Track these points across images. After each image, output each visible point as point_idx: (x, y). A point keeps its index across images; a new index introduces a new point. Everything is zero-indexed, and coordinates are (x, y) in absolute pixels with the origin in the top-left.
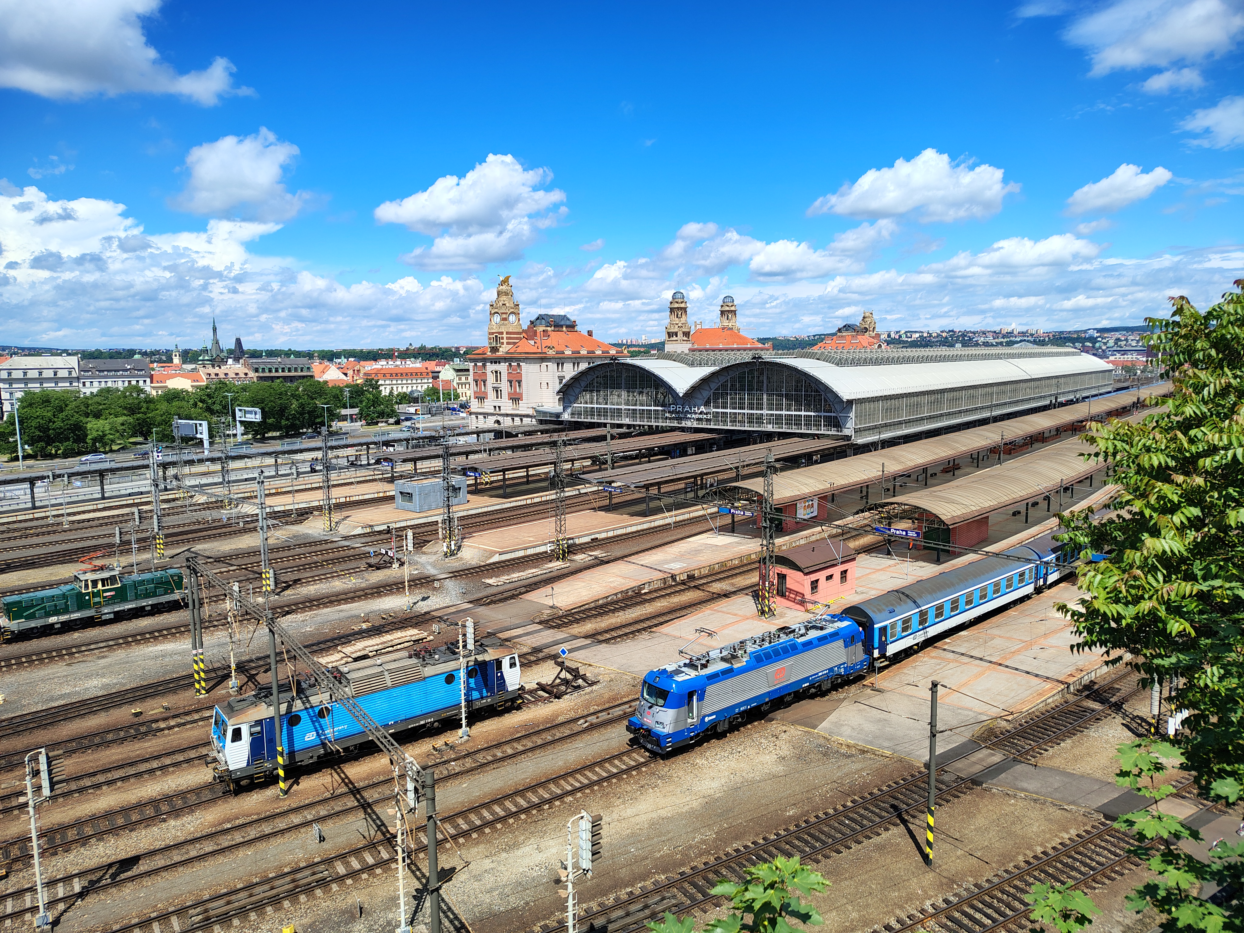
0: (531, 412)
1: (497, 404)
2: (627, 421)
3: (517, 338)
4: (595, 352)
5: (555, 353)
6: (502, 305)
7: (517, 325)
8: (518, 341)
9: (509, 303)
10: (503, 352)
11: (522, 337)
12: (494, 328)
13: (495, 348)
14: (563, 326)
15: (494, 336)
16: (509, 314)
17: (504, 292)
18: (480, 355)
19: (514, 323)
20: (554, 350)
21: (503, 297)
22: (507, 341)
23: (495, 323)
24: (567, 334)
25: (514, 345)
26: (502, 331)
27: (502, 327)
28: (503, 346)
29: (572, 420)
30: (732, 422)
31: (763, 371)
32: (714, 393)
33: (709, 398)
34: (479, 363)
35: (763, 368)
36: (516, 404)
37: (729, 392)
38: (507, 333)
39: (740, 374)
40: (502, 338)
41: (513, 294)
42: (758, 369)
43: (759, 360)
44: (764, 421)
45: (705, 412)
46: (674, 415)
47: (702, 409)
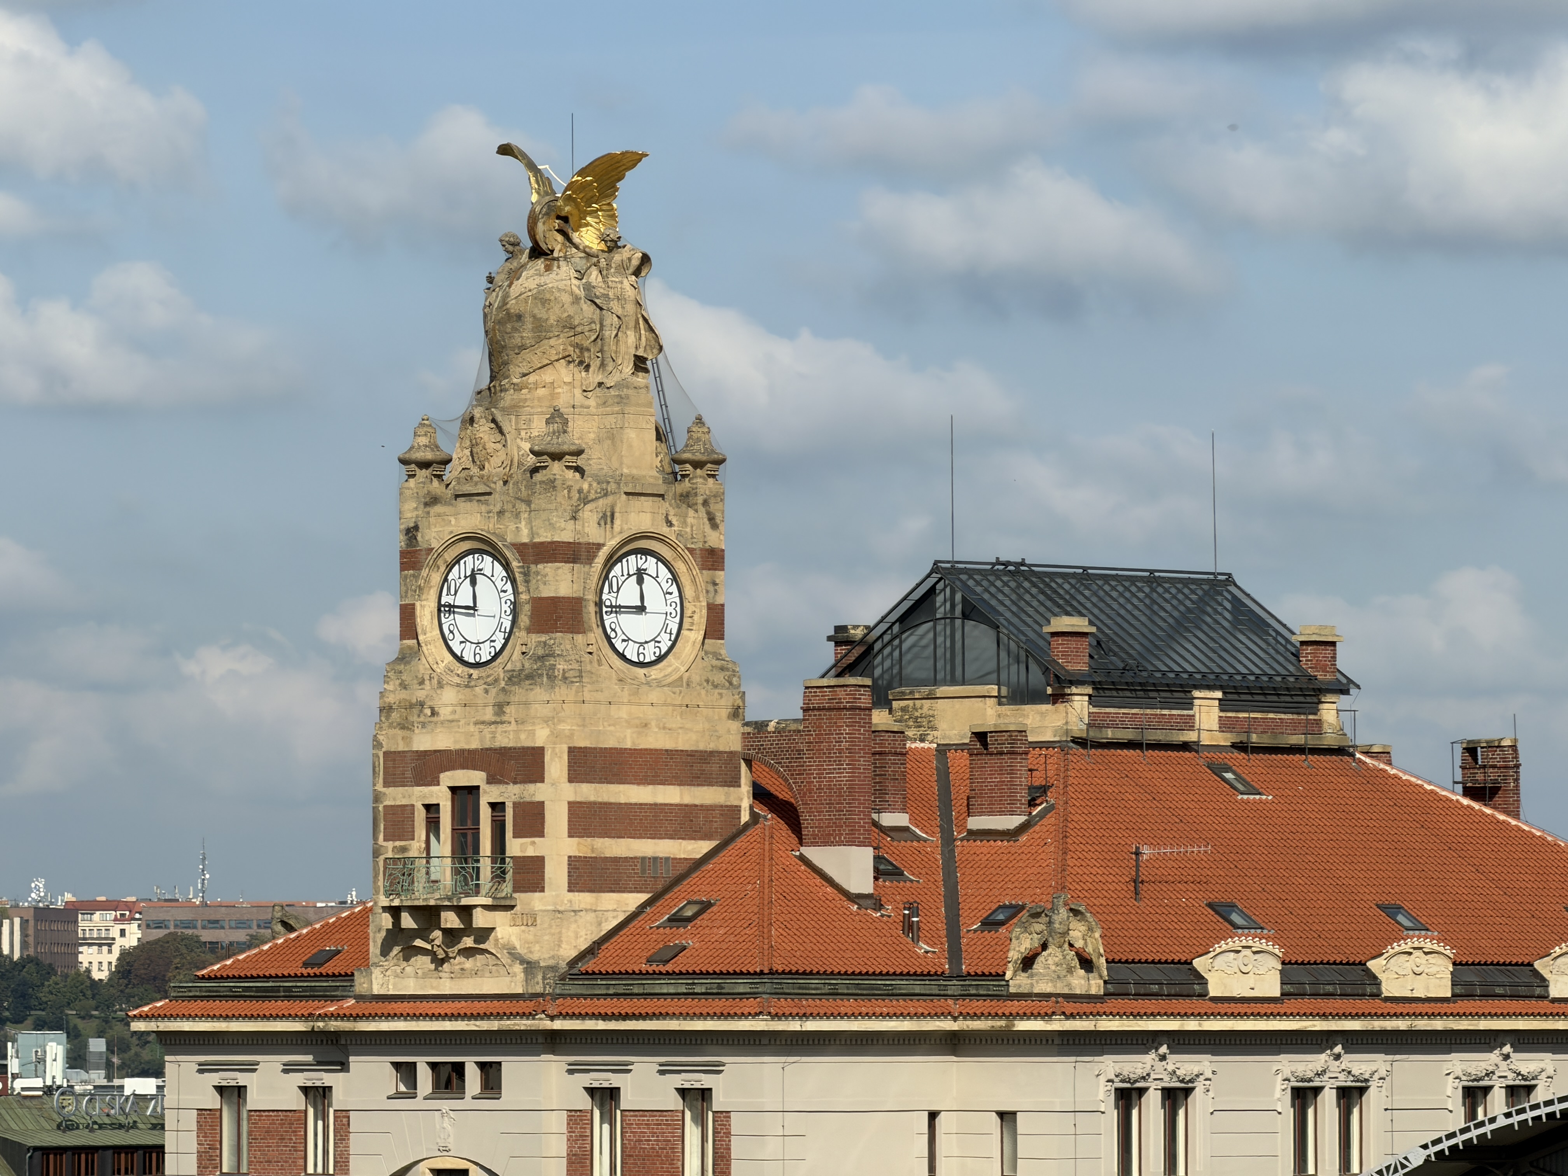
3: (686, 822)
4: (1543, 982)
5: (1096, 986)
6: (557, 457)
7: (696, 678)
8: (700, 848)
9: (612, 436)
10: (530, 967)
11: (737, 809)
12: (445, 712)
13: (450, 920)
14: (1196, 693)
15: (440, 795)
16: (612, 560)
17: (568, 325)
18: (289, 994)
19: (660, 658)
20: (1095, 946)
21: (548, 376)
22: (575, 853)
23: (460, 659)
24: (1229, 776)
25: (643, 897)
26: (540, 737)
27: (539, 694)
28: (535, 901)
34: (274, 1088)
38: (582, 765)
40: (530, 821)
41: (654, 347)
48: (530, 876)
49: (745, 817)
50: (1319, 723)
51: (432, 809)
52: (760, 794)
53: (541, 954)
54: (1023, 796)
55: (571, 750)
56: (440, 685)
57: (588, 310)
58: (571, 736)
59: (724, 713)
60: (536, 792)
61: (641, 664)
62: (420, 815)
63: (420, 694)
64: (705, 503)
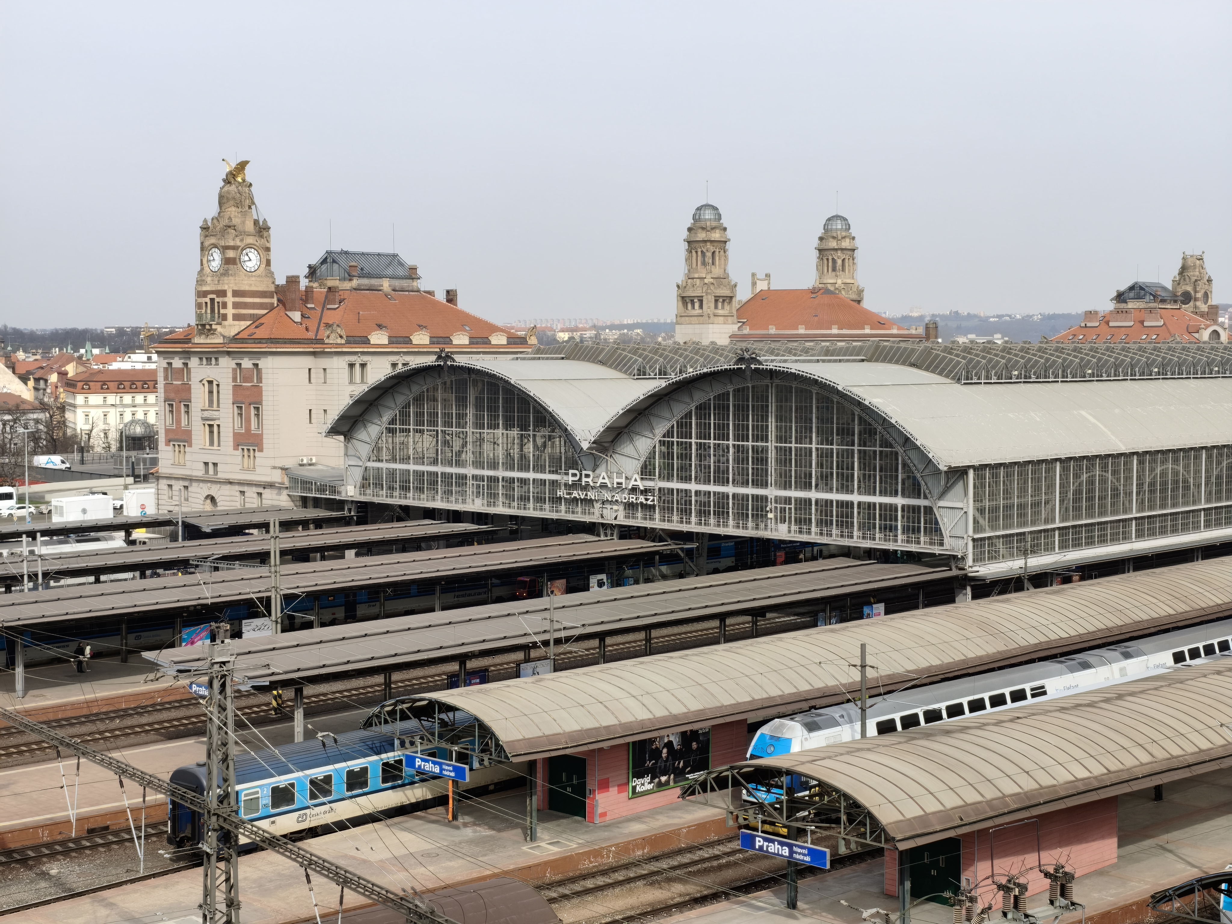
0: (277, 477)
1: (211, 459)
2: (477, 505)
3: (261, 306)
4: (451, 341)
5: (343, 342)
6: (229, 227)
7: (263, 275)
8: (264, 312)
9: (243, 223)
10: (224, 337)
11: (274, 303)
12: (209, 282)
13: (208, 327)
14: (384, 279)
15: (207, 300)
16: (243, 250)
17: (234, 198)
18: (180, 343)
19: (255, 271)
20: (343, 333)
21: (230, 209)
22: (235, 313)
23: (211, 271)
24: (389, 296)
25: (251, 322)
26: (226, 287)
27: (226, 278)
28: (224, 323)
29: (363, 499)
30: (700, 513)
31: (767, 391)
32: (662, 443)
33: (652, 455)
34: (177, 363)
35: (767, 386)
36: (249, 456)
37: (693, 441)
38: (236, 293)
39: (715, 397)
40: (225, 306)
41: (253, 203)
42: (753, 387)
43: (753, 366)
44: (770, 515)
45: (642, 488)
46: (575, 494)
47: (636, 480)
48: (224, 317)
49: (276, 305)
50: (413, 285)
51: (206, 303)
52: (279, 300)
53: (226, 334)
54: (337, 301)
55: (233, 290)
56: (208, 276)
57: (239, 195)
58: (232, 287)
59: (271, 282)
60: (225, 299)
61: (250, 272)
62: (204, 305)
63: (204, 278)
64: (266, 237)
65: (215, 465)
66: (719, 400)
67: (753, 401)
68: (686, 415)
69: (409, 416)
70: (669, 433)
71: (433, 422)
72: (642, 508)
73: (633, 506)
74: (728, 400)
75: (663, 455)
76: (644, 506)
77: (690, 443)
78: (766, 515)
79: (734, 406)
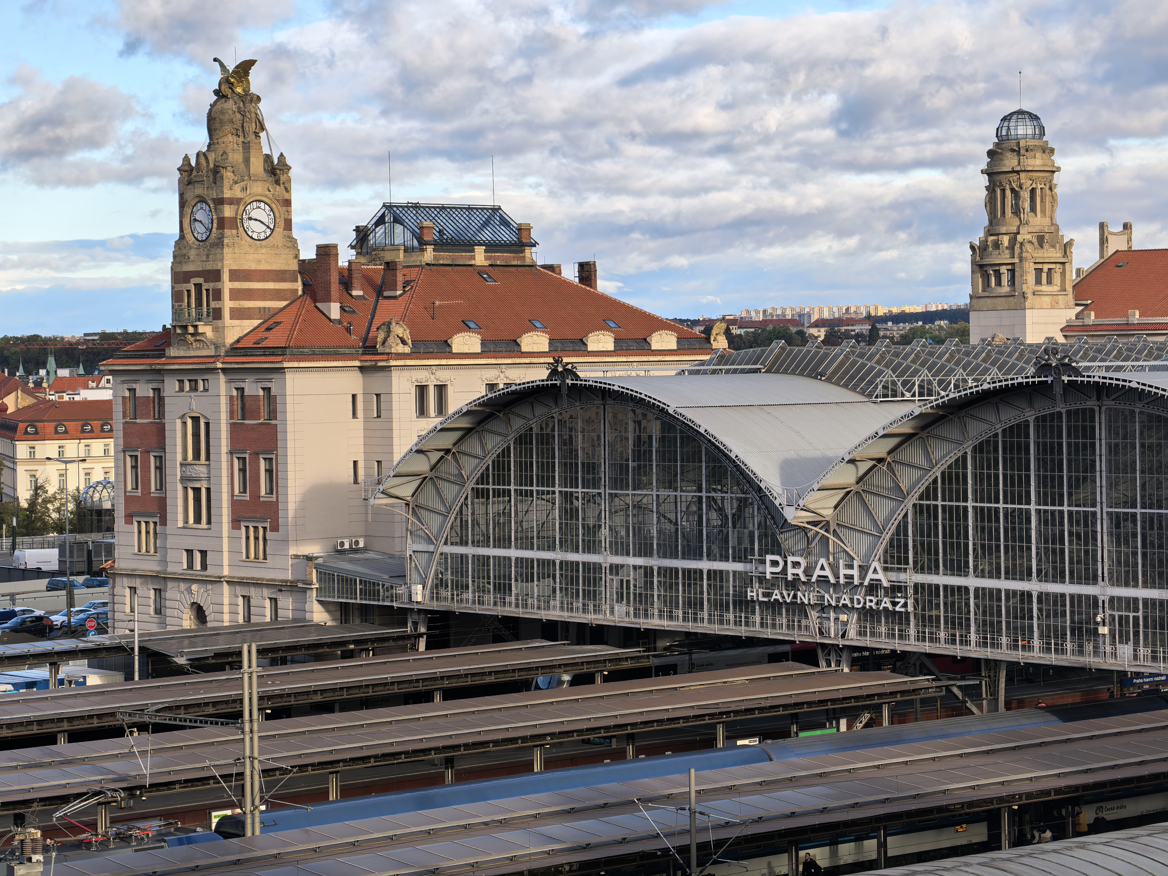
0: (301, 573)
1: (196, 544)
3: (277, 295)
4: (585, 345)
5: (407, 350)
6: (225, 168)
7: (280, 245)
8: (283, 304)
9: (247, 160)
10: (217, 346)
11: (297, 290)
12: (192, 258)
13: (191, 330)
14: (476, 247)
15: (191, 287)
16: (246, 204)
17: (232, 122)
18: (148, 356)
19: (267, 238)
20: (407, 336)
21: (225, 139)
22: (232, 306)
23: (197, 239)
24: (485, 276)
25: (260, 321)
26: (219, 266)
27: (219, 251)
28: (218, 323)
29: (435, 606)
30: (983, 627)
31: (1093, 420)
32: (918, 509)
33: (901, 529)
34: (144, 390)
35: (1092, 411)
36: (256, 538)
37: (970, 504)
38: (236, 276)
39: (1004, 431)
40: (218, 295)
41: (263, 128)
42: (1068, 412)
43: (1066, 378)
44: (1104, 630)
45: (885, 584)
46: (776, 595)
47: (875, 571)
48: (217, 314)
49: (300, 293)
50: (524, 257)
51: (189, 291)
52: (305, 285)
53: (221, 341)
54: (400, 284)
55: (230, 270)
56: (191, 248)
57: (239, 116)
58: (230, 266)
59: (292, 256)
60: (218, 285)
61: (259, 240)
62: (185, 294)
63: (184, 252)
64: (283, 183)
65: (204, 553)
66: (1011, 436)
67: (1069, 436)
68: (957, 461)
69: (509, 470)
70: (929, 493)
71: (547, 480)
72: (887, 618)
73: (872, 616)
74: (1027, 436)
75: (919, 531)
76: (891, 615)
77: (966, 508)
78: (1097, 629)
79: (1037, 444)
